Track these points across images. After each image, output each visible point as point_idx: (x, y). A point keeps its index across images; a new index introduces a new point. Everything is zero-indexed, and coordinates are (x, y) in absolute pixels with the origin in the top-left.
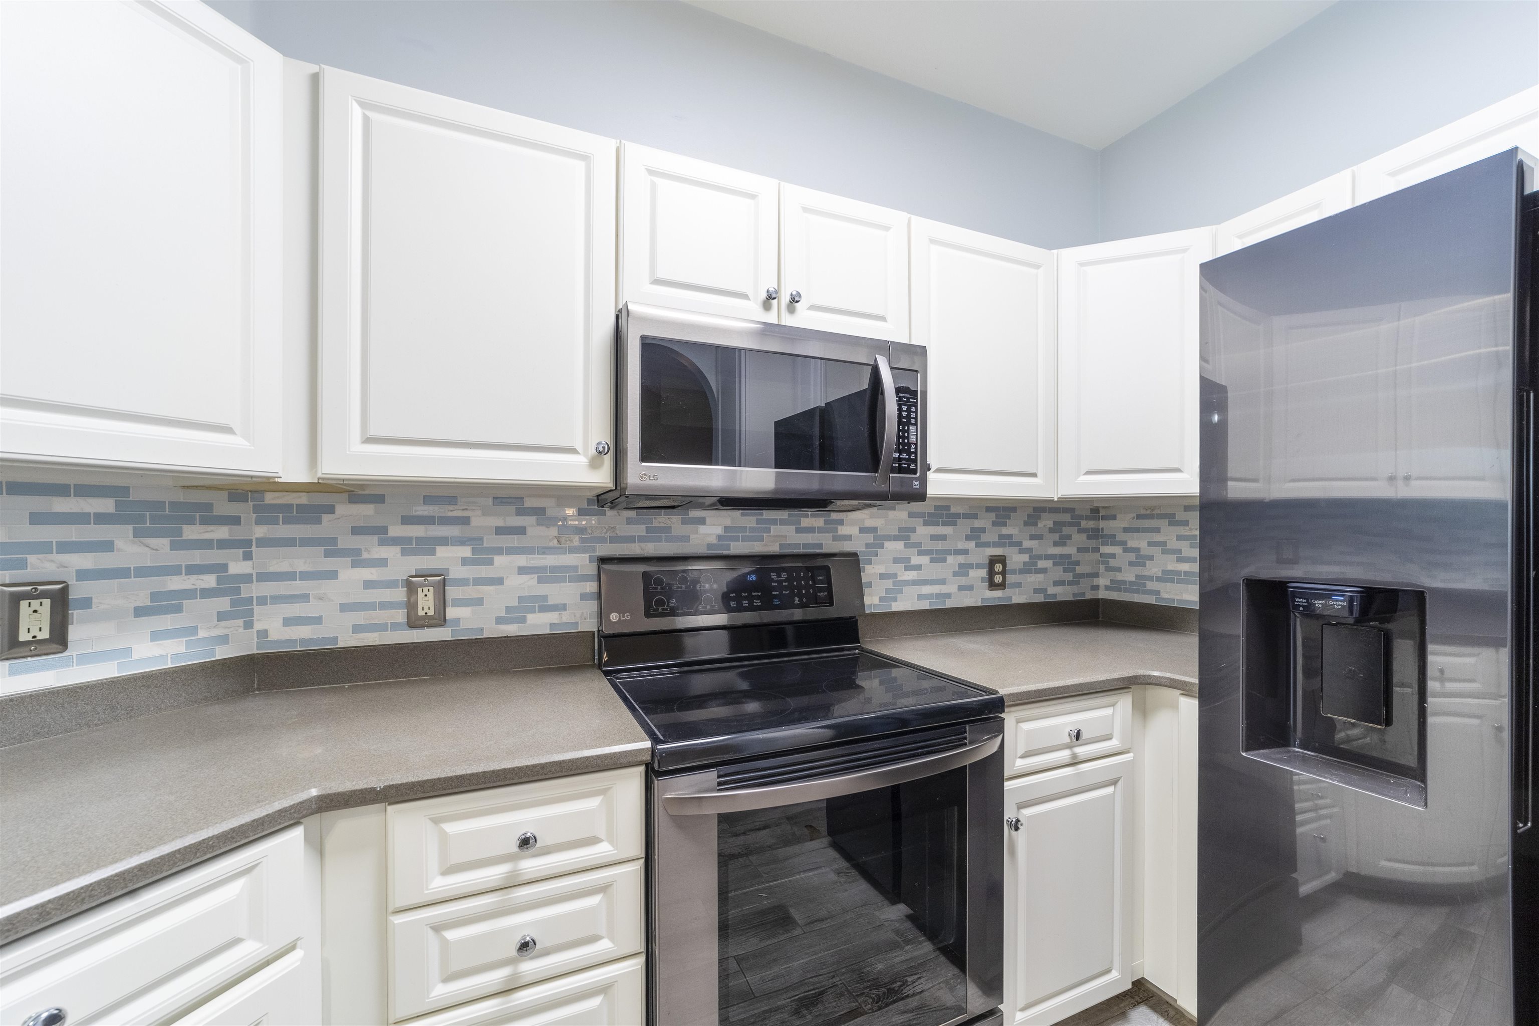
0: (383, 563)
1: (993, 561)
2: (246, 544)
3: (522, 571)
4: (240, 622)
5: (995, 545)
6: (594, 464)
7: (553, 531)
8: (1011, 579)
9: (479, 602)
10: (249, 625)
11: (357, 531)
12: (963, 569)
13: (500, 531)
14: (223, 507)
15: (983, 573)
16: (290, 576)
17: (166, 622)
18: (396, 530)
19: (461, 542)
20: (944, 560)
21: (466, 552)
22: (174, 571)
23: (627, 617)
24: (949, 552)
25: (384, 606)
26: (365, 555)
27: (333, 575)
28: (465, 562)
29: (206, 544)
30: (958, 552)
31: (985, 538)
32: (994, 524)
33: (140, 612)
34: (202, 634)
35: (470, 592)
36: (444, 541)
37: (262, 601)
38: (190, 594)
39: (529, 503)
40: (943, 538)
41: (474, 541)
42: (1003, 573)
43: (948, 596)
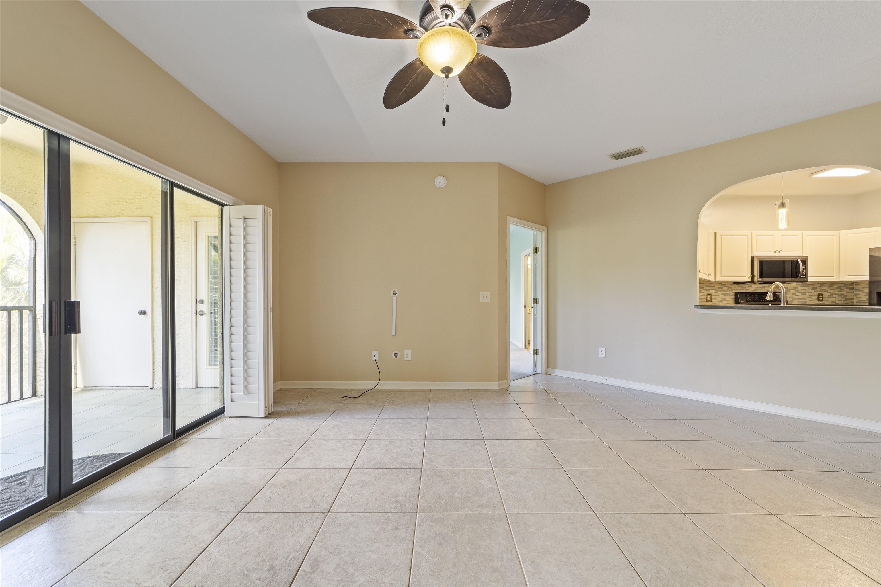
0: (703, 292)
1: (819, 295)
3: (722, 294)
5: (819, 291)
6: (749, 278)
7: (727, 288)
8: (824, 299)
9: (716, 299)
12: (810, 296)
13: (719, 288)
15: (816, 297)
18: (705, 288)
19: (713, 290)
20: (805, 294)
21: (714, 291)
23: (744, 301)
24: (806, 293)
25: (703, 299)
28: (714, 293)
30: (809, 293)
31: (816, 290)
32: (819, 287)
35: (715, 297)
36: (711, 290)
39: (723, 284)
40: (805, 290)
41: (715, 290)
42: (822, 297)
43: (806, 302)
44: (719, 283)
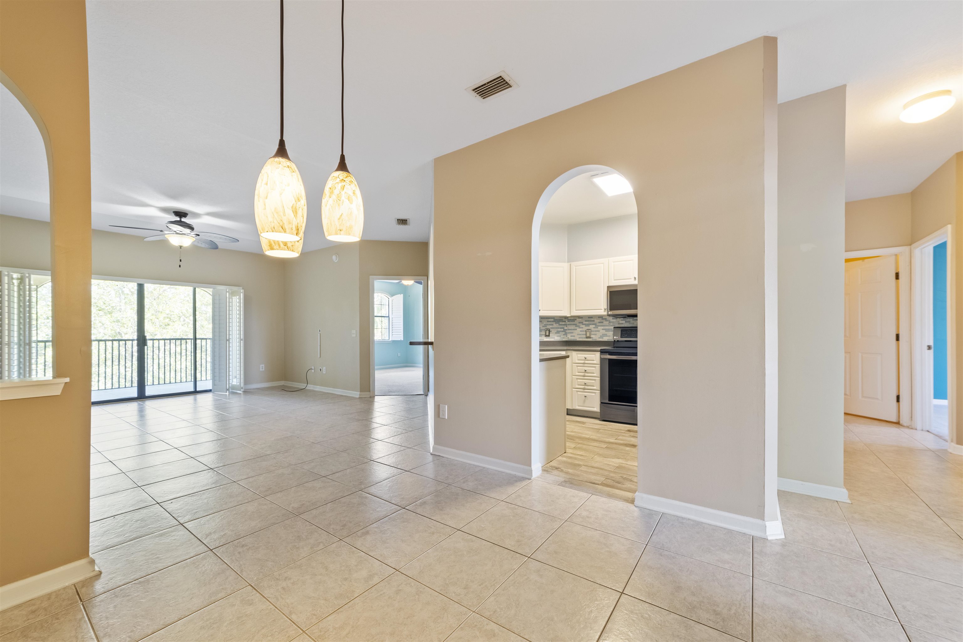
0: (582, 328)
2: (566, 325)
3: (603, 329)
4: (566, 336)
6: (605, 311)
7: (608, 322)
9: (596, 334)
10: (567, 336)
11: (579, 323)
13: (599, 322)
14: (564, 320)
16: (571, 330)
17: (558, 335)
18: (584, 323)
19: (593, 324)
21: (594, 326)
22: (559, 328)
25: (583, 334)
26: (580, 327)
27: (576, 329)
28: (594, 328)
29: (562, 325)
33: (556, 333)
34: (562, 337)
35: (595, 333)
36: (591, 324)
37: (568, 333)
38: (560, 331)
39: (604, 318)
41: (595, 324)
44: (599, 317)
